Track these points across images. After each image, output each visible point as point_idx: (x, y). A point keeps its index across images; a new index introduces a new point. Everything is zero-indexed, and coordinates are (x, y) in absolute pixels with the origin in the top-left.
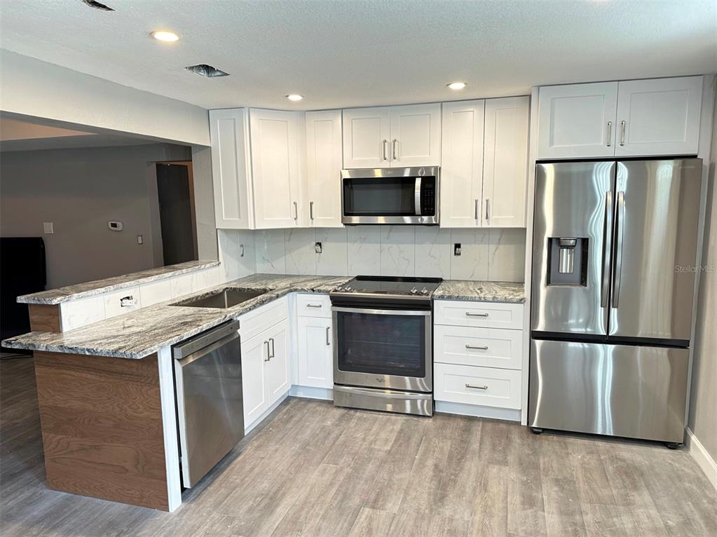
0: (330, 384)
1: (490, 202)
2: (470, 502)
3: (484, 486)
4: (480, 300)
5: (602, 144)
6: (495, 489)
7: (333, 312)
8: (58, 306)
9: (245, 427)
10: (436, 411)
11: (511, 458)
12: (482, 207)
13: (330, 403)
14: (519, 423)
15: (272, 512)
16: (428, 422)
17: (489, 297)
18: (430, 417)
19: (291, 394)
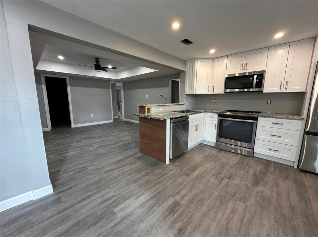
0: (215, 141)
1: (288, 83)
2: (270, 188)
3: (276, 184)
4: (280, 118)
7: (218, 119)
8: (145, 107)
9: (188, 147)
10: (254, 155)
11: (290, 178)
12: (284, 84)
13: (215, 147)
14: (293, 167)
15: (194, 172)
17: (285, 117)
18: (251, 157)
19: (202, 142)
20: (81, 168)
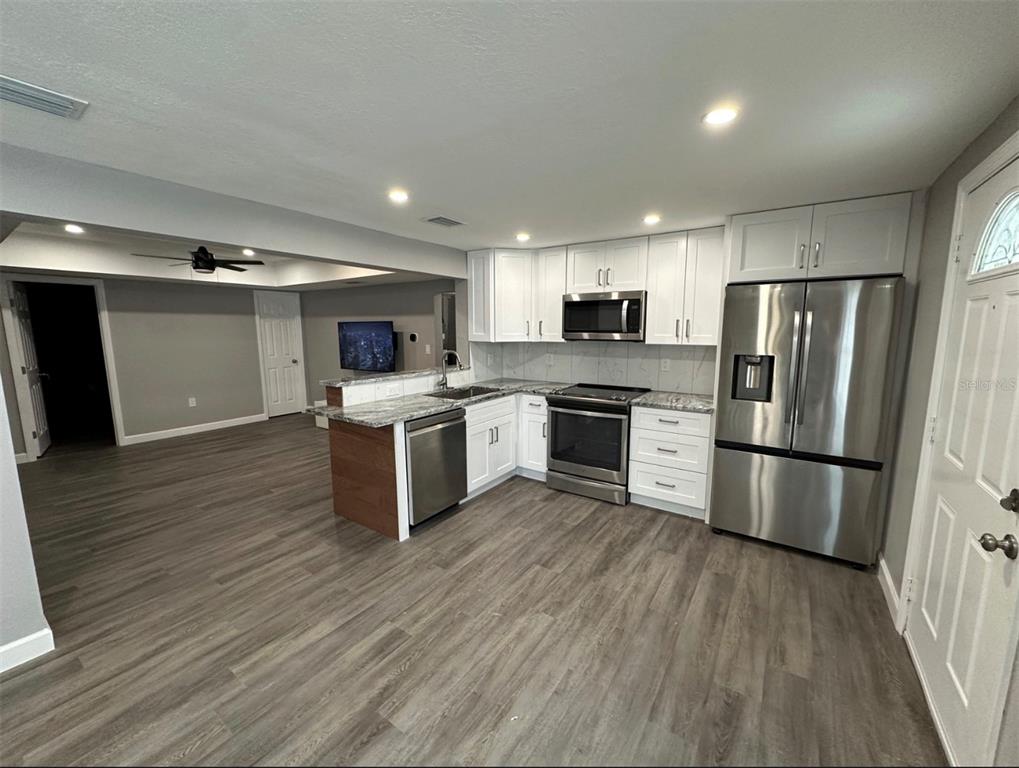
0: (545, 469)
1: (691, 322)
2: (627, 577)
3: (645, 565)
4: (671, 408)
5: (794, 266)
6: (655, 570)
7: (549, 411)
8: (340, 388)
10: (632, 501)
11: (680, 551)
12: (683, 326)
13: (544, 483)
14: (703, 521)
15: (467, 555)
16: (621, 511)
17: (680, 406)
18: (622, 505)
19: (518, 473)
20: (148, 574)
